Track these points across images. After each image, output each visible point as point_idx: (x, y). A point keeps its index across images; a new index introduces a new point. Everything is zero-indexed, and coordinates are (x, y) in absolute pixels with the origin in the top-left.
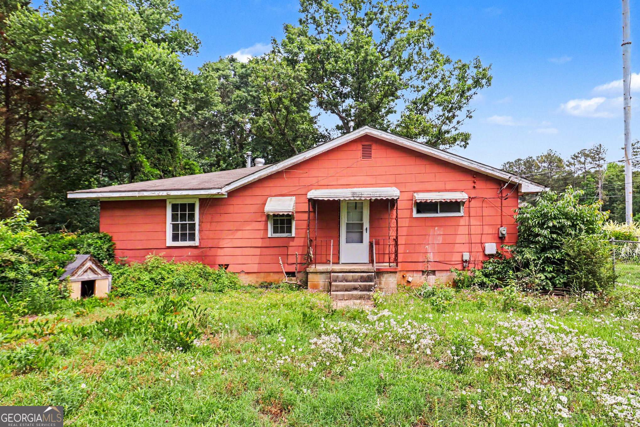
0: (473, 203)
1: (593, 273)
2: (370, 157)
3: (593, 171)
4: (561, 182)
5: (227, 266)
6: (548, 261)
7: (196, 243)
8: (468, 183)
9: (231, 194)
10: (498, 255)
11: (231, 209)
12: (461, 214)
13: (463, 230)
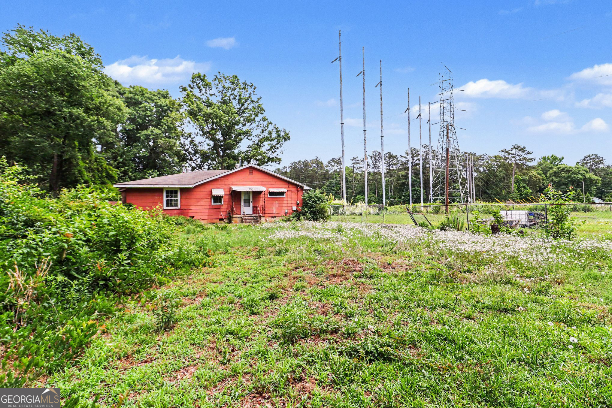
0: (289, 193)
1: (324, 215)
2: (252, 174)
3: (338, 170)
4: (323, 176)
5: (193, 217)
6: (311, 212)
7: (179, 207)
8: (287, 186)
9: (196, 187)
10: (297, 211)
11: (194, 193)
12: (285, 196)
13: (285, 202)
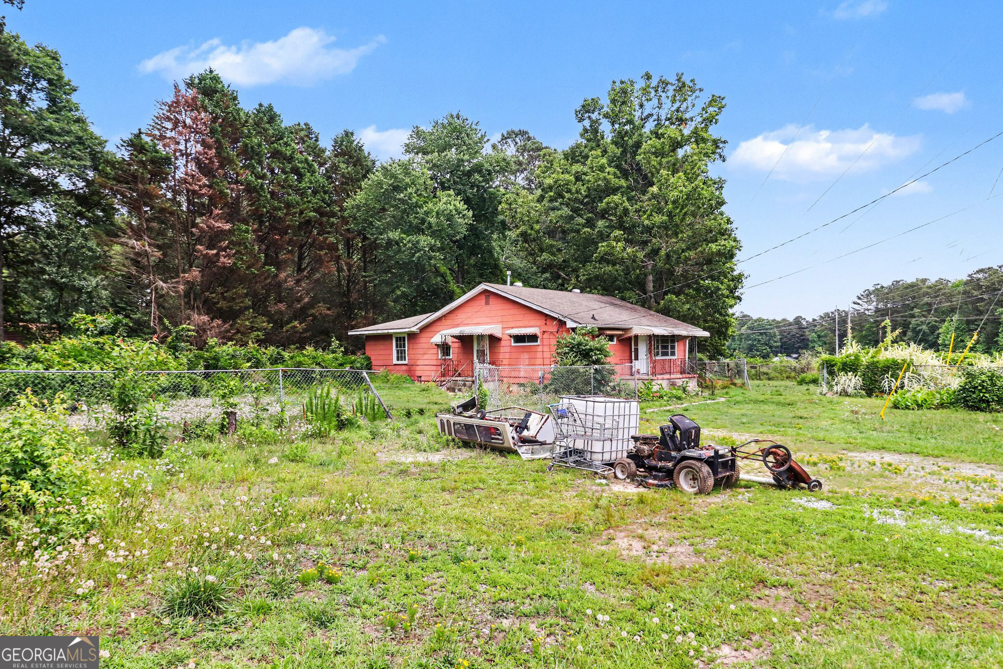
0: (546, 336)
2: (489, 304)
5: (420, 378)
7: (407, 362)
8: (541, 321)
9: (422, 330)
11: (421, 340)
12: (539, 343)
13: (539, 355)
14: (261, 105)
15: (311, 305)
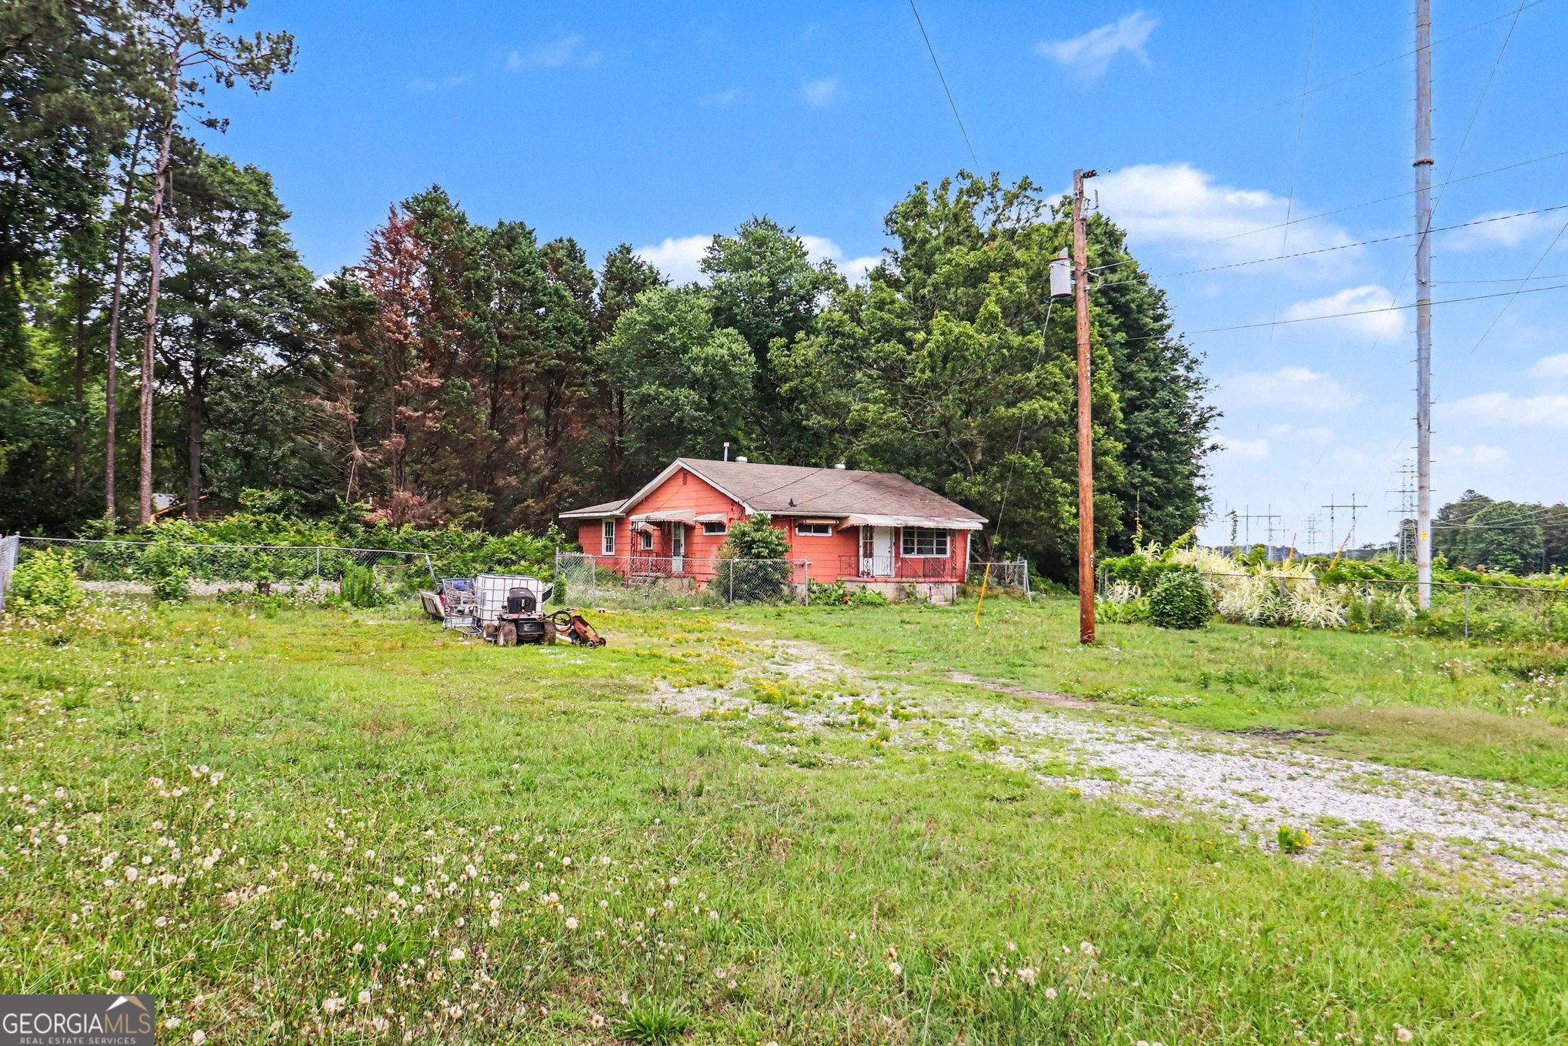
7: (614, 553)
8: (728, 507)
14: (501, 224)
15: (554, 479)
